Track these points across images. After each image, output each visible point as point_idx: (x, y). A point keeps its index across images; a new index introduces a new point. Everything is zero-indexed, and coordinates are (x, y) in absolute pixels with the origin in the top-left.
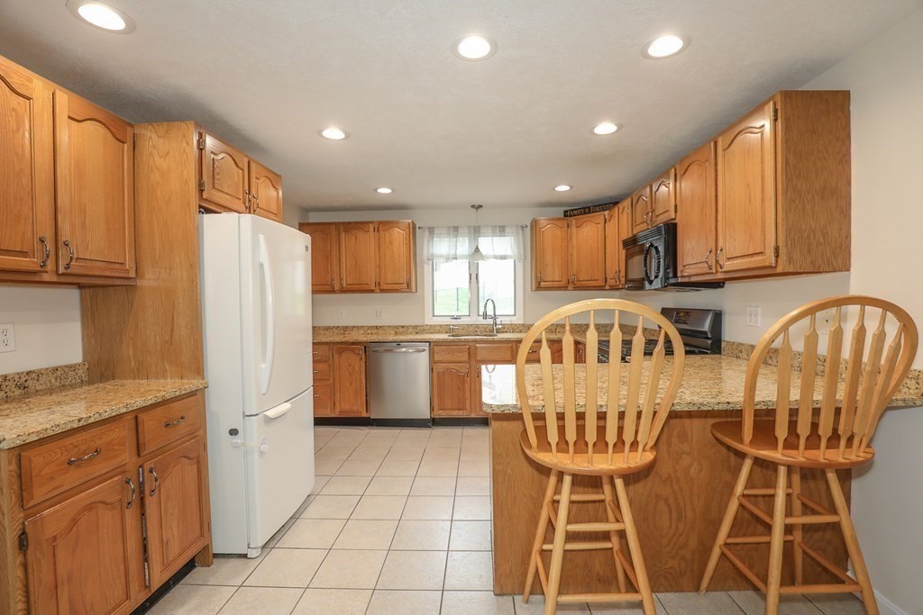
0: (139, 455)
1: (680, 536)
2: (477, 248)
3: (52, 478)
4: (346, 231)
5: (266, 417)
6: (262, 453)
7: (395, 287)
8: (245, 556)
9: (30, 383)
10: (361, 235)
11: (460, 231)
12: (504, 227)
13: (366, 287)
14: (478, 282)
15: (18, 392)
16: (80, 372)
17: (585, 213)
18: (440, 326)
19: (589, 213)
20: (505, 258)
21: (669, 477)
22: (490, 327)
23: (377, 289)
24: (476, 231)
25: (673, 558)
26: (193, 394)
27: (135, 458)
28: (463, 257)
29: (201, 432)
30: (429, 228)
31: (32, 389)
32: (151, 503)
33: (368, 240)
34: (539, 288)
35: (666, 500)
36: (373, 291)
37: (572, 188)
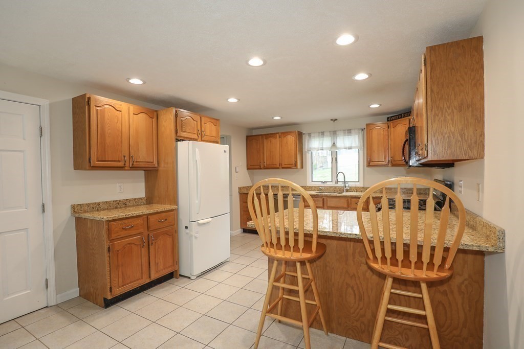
0: (148, 230)
1: (361, 309)
2: (334, 143)
3: (117, 232)
4: (266, 139)
5: (198, 223)
6: (196, 238)
7: (289, 166)
8: (189, 278)
9: (127, 203)
10: (273, 140)
11: (325, 134)
12: (350, 130)
13: (275, 166)
14: (337, 163)
15: (123, 206)
16: (144, 201)
17: (399, 118)
18: (315, 187)
19: (401, 118)
20: (351, 149)
21: (354, 275)
22: (342, 188)
23: (281, 167)
24: (334, 133)
25: (357, 321)
26: (172, 210)
27: (146, 231)
28: (327, 149)
29: (175, 226)
30: (308, 134)
31: (128, 205)
32: (152, 248)
33: (276, 142)
34: (369, 165)
35: (352, 288)
36: (278, 168)
37: (380, 105)
